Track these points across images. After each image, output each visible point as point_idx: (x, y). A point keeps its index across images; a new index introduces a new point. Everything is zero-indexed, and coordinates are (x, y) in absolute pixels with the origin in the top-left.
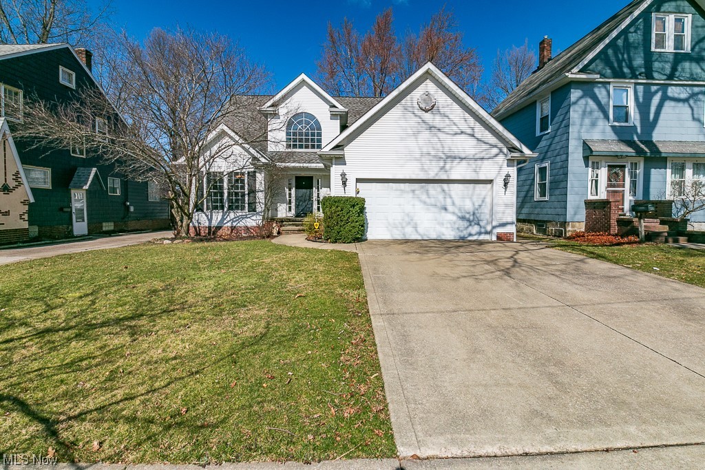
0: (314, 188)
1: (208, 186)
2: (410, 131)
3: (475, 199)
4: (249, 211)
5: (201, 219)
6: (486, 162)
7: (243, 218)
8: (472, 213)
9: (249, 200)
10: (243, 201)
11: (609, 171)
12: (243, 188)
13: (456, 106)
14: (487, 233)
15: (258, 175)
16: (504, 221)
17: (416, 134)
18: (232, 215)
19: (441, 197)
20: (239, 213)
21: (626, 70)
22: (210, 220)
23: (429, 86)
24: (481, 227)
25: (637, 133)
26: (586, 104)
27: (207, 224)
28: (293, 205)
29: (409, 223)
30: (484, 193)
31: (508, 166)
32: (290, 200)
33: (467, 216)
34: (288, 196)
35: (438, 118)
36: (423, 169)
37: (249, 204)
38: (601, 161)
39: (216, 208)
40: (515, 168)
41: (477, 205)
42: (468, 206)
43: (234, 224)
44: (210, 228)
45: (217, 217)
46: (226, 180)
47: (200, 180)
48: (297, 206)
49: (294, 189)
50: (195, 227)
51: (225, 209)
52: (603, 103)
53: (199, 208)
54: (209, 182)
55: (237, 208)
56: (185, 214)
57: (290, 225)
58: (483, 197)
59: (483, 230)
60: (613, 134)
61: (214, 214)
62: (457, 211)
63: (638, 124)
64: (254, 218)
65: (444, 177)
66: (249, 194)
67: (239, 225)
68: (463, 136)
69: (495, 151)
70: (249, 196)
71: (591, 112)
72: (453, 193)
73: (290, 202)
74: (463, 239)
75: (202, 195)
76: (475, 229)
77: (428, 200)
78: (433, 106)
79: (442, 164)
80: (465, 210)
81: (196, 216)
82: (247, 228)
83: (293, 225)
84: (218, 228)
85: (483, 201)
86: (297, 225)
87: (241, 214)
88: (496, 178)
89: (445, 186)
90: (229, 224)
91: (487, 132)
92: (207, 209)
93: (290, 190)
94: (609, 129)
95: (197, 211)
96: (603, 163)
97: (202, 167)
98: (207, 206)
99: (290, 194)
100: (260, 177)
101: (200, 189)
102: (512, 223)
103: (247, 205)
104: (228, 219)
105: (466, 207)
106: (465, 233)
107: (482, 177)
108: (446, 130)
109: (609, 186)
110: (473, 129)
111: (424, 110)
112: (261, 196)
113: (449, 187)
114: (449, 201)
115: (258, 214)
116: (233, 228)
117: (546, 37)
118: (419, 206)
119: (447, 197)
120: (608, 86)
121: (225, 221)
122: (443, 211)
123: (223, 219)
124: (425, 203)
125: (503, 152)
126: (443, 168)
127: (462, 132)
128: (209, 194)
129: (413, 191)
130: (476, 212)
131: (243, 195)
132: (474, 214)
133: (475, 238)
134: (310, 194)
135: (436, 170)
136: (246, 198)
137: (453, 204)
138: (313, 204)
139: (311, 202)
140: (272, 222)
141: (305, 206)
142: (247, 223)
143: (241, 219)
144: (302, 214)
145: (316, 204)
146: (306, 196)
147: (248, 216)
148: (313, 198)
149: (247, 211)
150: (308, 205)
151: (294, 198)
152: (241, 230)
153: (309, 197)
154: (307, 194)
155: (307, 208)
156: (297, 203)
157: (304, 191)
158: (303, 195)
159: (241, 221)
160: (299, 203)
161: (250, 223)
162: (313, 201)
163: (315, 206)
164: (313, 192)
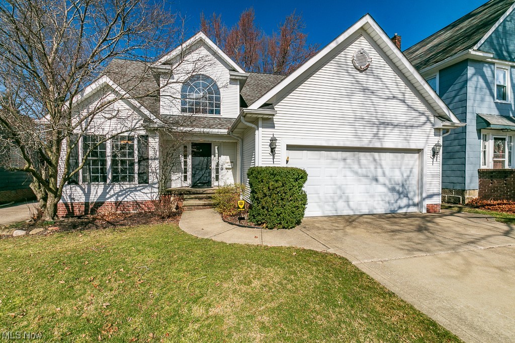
0: (213, 156)
1: (84, 153)
2: (344, 92)
3: (403, 168)
4: (139, 183)
5: (76, 194)
6: (415, 130)
7: (131, 192)
8: (401, 185)
9: (139, 170)
10: (132, 171)
11: (495, 142)
12: (131, 154)
13: (388, 69)
14: (415, 205)
15: (150, 140)
16: (431, 192)
17: (350, 95)
18: (117, 188)
19: (372, 167)
20: (127, 185)
21: (505, 54)
22: (87, 195)
23: (363, 44)
24: (409, 199)
25: (512, 110)
26: (478, 81)
27: (83, 200)
28: (189, 174)
29: (341, 197)
30: (412, 163)
31: (435, 135)
32: (185, 169)
33: (397, 188)
34: (183, 164)
35: (371, 79)
36: (356, 136)
37: (139, 174)
38: (489, 134)
39: (96, 179)
40: (441, 138)
41: (405, 175)
42: (398, 177)
43: (120, 199)
44: (87, 204)
45: (97, 191)
46: (109, 144)
47: (73, 144)
48: (193, 175)
49: (190, 157)
50: (66, 204)
51: (108, 181)
52: (489, 81)
53: (72, 180)
54: (86, 147)
55: (124, 179)
56: (50, 190)
57: (192, 198)
58: (410, 167)
59: (411, 202)
60: (496, 110)
61: (92, 188)
62: (387, 182)
63: (513, 103)
64: (145, 191)
65: (378, 145)
66: (139, 162)
67: (126, 199)
68: (394, 102)
69: (423, 119)
70: (139, 165)
71: (481, 89)
72: (383, 163)
73: (185, 171)
74: (393, 212)
75: (77, 163)
76: (404, 201)
77: (360, 171)
78: (368, 66)
79: (375, 130)
80: (395, 181)
81: (67, 190)
82: (137, 204)
83: (196, 198)
84: (99, 204)
85: (411, 172)
86: (200, 199)
87: (128, 186)
88: (425, 147)
89: (376, 155)
90: (113, 199)
91: (417, 99)
92: (84, 181)
93: (186, 158)
94: (493, 105)
95: (69, 184)
96: (491, 136)
97: (76, 126)
98: (84, 177)
99: (185, 162)
100: (154, 143)
101: (73, 155)
102: (439, 195)
103: (136, 176)
104: (112, 192)
105: (396, 178)
106: (395, 206)
107: (413, 146)
108: (380, 93)
109: (495, 156)
110: (404, 94)
111: (359, 70)
112: (154, 165)
113: (379, 156)
114: (380, 171)
115: (152, 186)
116: (118, 204)
117: (396, 34)
118: (351, 177)
119: (379, 167)
120: (492, 66)
121: (108, 196)
122: (374, 183)
123: (105, 193)
124: (356, 173)
125: (430, 121)
126: (376, 135)
127: (394, 97)
128: (86, 163)
129: (345, 159)
130: (405, 183)
131: (132, 164)
132: (403, 185)
133: (404, 211)
134: (208, 162)
135: (370, 136)
136: (136, 167)
137: (384, 174)
138: (211, 173)
139: (208, 170)
140: (169, 195)
141: (202, 175)
142: (137, 197)
143: (129, 193)
144: (199, 183)
145: (215, 173)
146: (204, 164)
147: (137, 189)
148: (211, 166)
149: (136, 182)
150: (205, 174)
151: (191, 166)
152: (128, 207)
153: (207, 165)
154: (204, 162)
155: (204, 177)
156: (194, 172)
157: (202, 158)
158: (200, 163)
159: (129, 195)
160: (195, 172)
161: (141, 198)
162: (211, 169)
163: (213, 175)
164: (211, 160)
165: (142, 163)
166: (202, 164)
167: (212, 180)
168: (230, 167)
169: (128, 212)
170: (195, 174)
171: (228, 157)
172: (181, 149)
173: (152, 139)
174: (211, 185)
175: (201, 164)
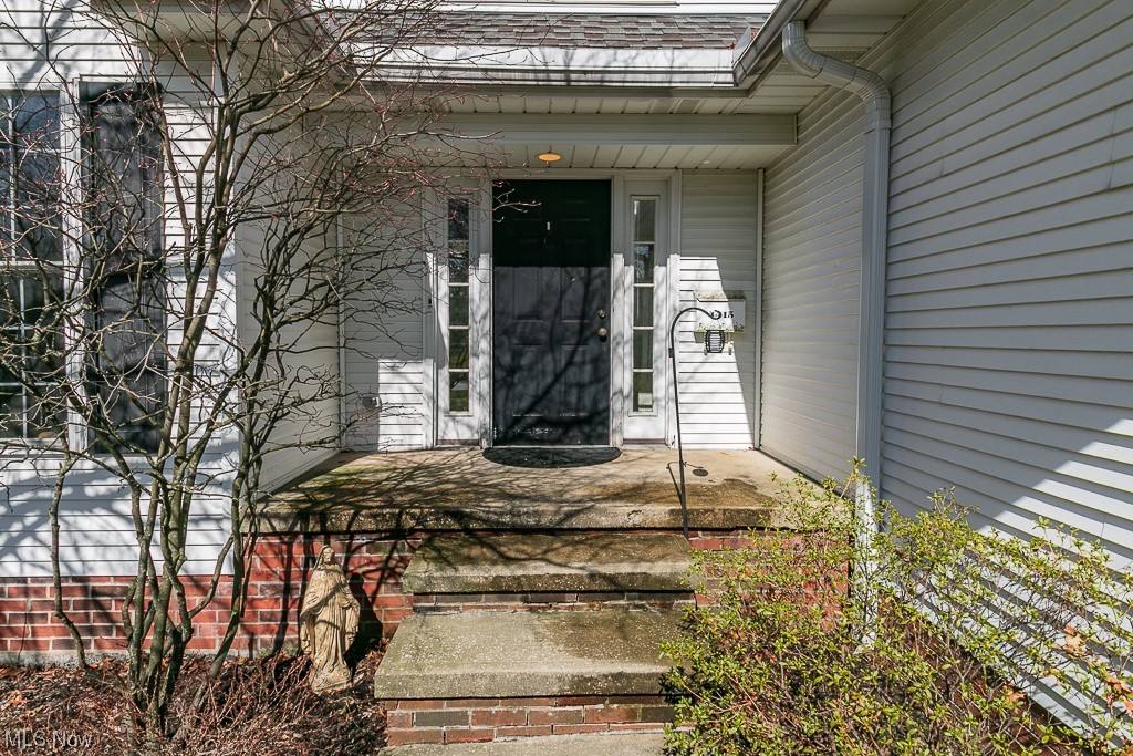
0: (618, 261)
4: (98, 449)
7: (49, 511)
28: (479, 366)
32: (459, 339)
48: (504, 378)
49: (485, 262)
66: (96, 288)
73: (459, 349)
82: (88, 600)
87: (25, 470)
93: (460, 274)
99: (459, 301)
134: (587, 299)
138: (607, 361)
139: (592, 347)
140: (310, 536)
141: (557, 377)
142: (89, 553)
143: (31, 519)
144: (540, 422)
145: (629, 361)
146: (565, 311)
147: (90, 491)
148: (605, 321)
149: (77, 439)
150: (572, 371)
151: (487, 325)
152: (30, 618)
153: (583, 316)
154: (569, 296)
155: (569, 386)
156: (507, 359)
157: (552, 275)
158: (541, 302)
159: (30, 532)
160: (517, 355)
161: (112, 554)
162: (605, 339)
163: (622, 376)
164: (606, 284)
165: (117, 299)
166: (558, 311)
167: (616, 404)
168: (727, 324)
169: (27, 657)
170: (512, 370)
171: (713, 264)
172: (435, 215)
173: (189, 116)
174: (604, 438)
175: (548, 312)
